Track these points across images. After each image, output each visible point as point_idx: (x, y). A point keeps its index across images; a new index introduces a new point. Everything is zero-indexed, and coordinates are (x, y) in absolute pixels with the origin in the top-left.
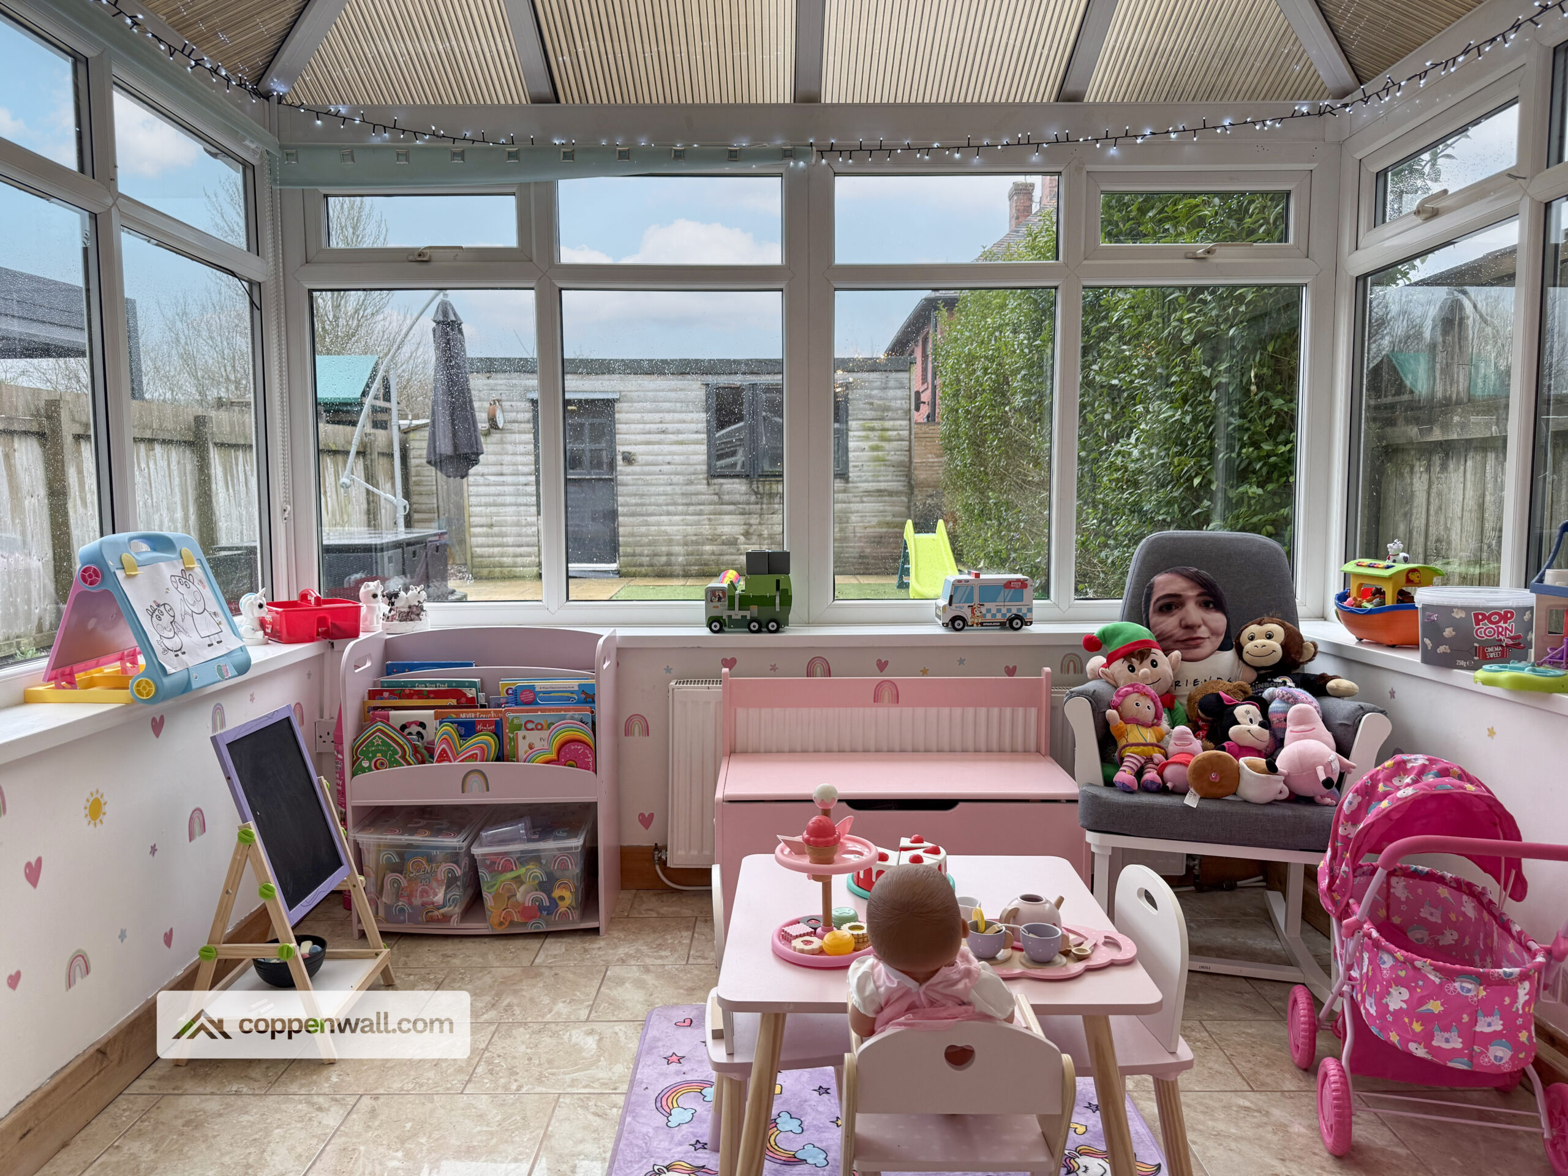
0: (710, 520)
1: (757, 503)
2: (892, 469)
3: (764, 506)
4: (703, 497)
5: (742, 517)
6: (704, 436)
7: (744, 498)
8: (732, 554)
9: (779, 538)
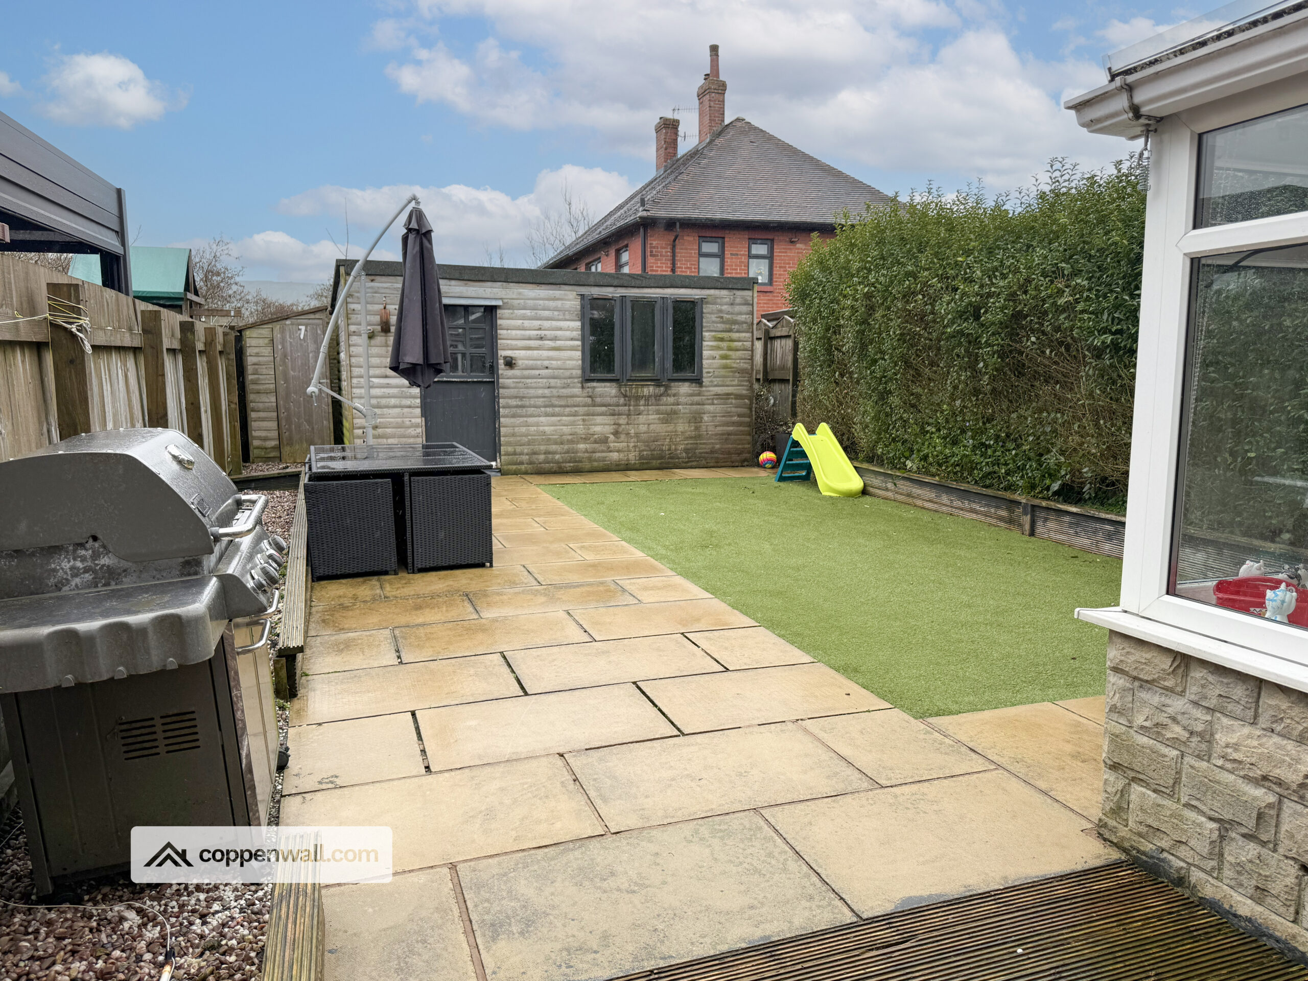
0: (584, 420)
1: (625, 405)
2: (737, 374)
3: (631, 408)
4: (578, 399)
5: (612, 417)
6: (579, 343)
7: (615, 400)
8: (603, 451)
9: (644, 436)
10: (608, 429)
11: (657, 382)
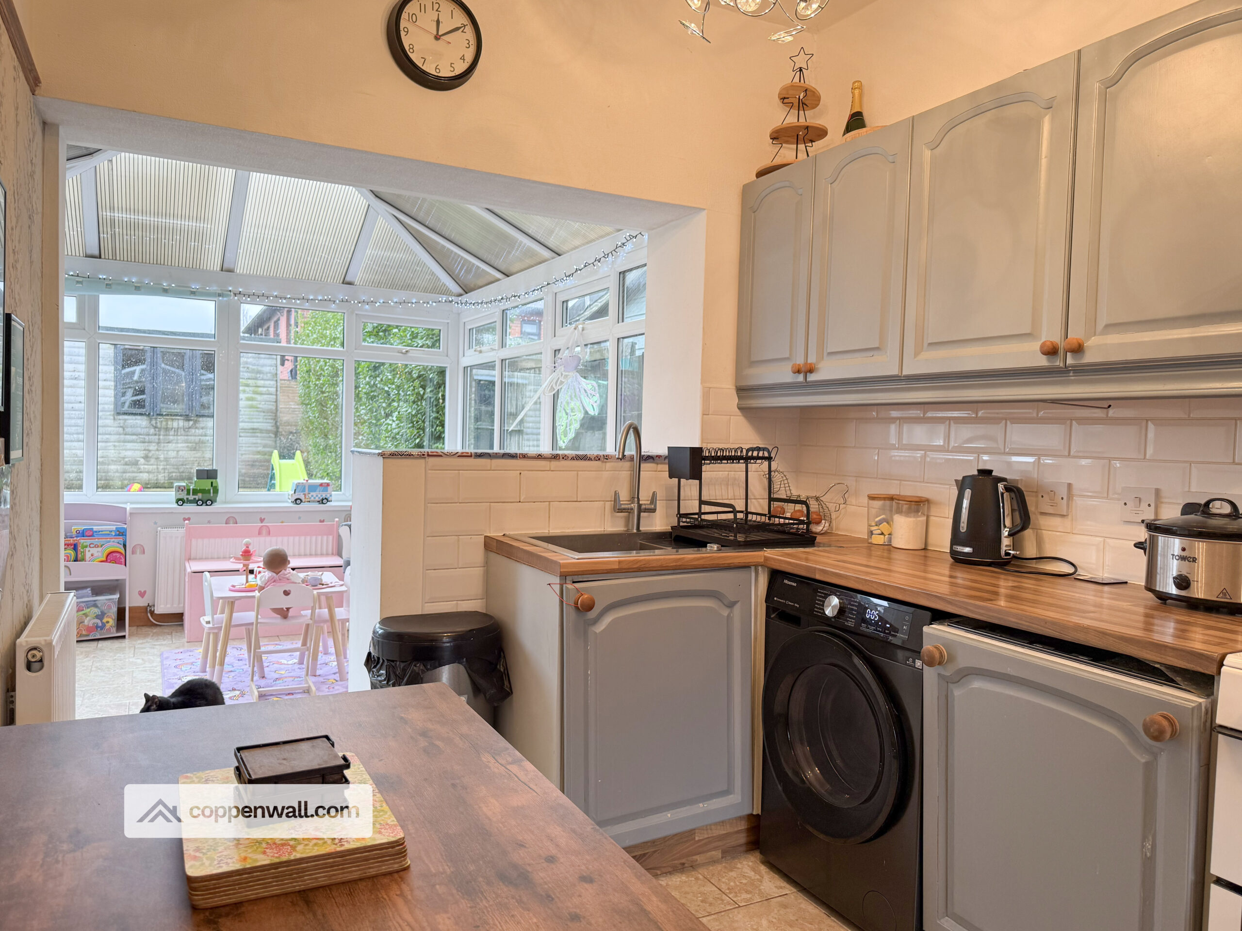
0: (115, 446)
1: (155, 435)
2: (263, 414)
3: (161, 437)
4: (110, 429)
5: (142, 444)
6: (113, 383)
7: (145, 431)
8: (133, 472)
9: (172, 461)
10: (139, 454)
11: (187, 418)
